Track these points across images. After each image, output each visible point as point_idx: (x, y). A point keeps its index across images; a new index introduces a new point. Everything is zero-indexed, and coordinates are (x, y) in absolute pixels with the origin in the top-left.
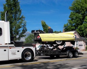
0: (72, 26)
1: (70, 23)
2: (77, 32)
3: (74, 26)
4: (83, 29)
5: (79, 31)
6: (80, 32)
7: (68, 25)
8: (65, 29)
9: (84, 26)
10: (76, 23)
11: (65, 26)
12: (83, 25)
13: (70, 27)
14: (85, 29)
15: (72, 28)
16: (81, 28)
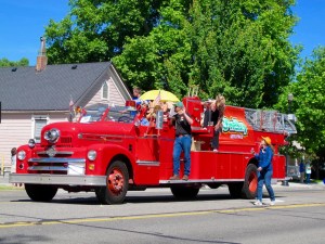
0: (91, 38)
1: (84, 20)
2: (119, 71)
3: (106, 36)
4: (152, 57)
5: (126, 68)
6: (132, 74)
7: (69, 27)
8: (48, 51)
9: (158, 40)
10: (114, 20)
11: (52, 35)
12: (151, 38)
13: (79, 43)
14: (161, 61)
15: (93, 45)
16: (142, 50)
